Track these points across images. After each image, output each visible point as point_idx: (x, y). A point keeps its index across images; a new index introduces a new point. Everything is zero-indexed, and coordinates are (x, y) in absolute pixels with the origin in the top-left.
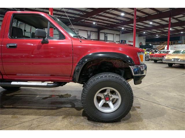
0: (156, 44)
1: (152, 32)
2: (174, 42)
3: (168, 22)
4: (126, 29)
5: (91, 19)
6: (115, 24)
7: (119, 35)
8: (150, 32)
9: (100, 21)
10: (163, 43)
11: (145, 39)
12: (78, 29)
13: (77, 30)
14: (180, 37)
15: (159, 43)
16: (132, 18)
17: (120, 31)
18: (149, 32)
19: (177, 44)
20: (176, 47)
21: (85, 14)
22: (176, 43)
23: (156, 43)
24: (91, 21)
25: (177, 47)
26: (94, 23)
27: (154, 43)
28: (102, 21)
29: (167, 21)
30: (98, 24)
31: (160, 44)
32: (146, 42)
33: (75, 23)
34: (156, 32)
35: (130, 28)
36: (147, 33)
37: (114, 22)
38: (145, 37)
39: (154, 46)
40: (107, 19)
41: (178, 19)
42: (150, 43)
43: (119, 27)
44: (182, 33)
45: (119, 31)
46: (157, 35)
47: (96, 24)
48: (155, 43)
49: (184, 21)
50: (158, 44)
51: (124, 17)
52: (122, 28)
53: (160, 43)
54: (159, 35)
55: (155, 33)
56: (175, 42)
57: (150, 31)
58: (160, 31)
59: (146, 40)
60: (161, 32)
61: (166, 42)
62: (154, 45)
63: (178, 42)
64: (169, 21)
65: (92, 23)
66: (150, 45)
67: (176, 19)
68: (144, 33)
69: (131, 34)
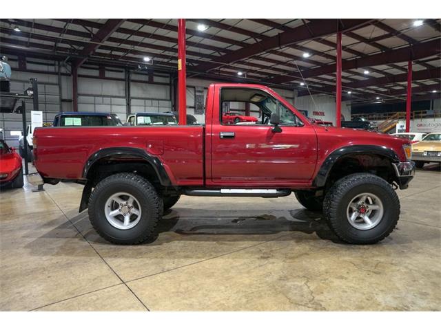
0: (376, 119)
1: (367, 91)
2: (416, 113)
3: (406, 70)
4: (309, 86)
5: (235, 65)
6: (286, 74)
7: (293, 98)
8: (363, 92)
9: (254, 68)
10: (392, 115)
11: (350, 107)
12: (201, 87)
13: (200, 89)
14: (429, 101)
15: (382, 116)
16: (325, 62)
17: (295, 90)
18: (360, 91)
19: (424, 117)
20: (421, 125)
21: (223, 54)
22: (421, 115)
23: (374, 116)
24: (234, 68)
25: (425, 125)
26: (240, 74)
27: (370, 117)
28: (257, 69)
29: (401, 68)
30: (248, 76)
31: (385, 118)
32: (352, 113)
33: (199, 73)
34: (377, 91)
35: (318, 83)
36: (354, 93)
37: (285, 71)
38: (349, 102)
39: (371, 123)
40: (269, 64)
41: (427, 63)
42: (360, 116)
43: (295, 82)
44: (434, 91)
45: (292, 90)
46: (378, 98)
47: (244, 75)
48: (372, 115)
49: (440, 68)
50: (379, 119)
51: (307, 60)
52: (299, 84)
53: (385, 115)
54: (382, 97)
55: (373, 92)
56: (420, 113)
57: (361, 89)
58: (385, 88)
59: (352, 108)
60: (386, 90)
61: (398, 113)
62: (370, 119)
63: (426, 112)
64: (407, 67)
65: (236, 74)
66: (363, 120)
67: (423, 63)
68: (349, 93)
69: (318, 96)
